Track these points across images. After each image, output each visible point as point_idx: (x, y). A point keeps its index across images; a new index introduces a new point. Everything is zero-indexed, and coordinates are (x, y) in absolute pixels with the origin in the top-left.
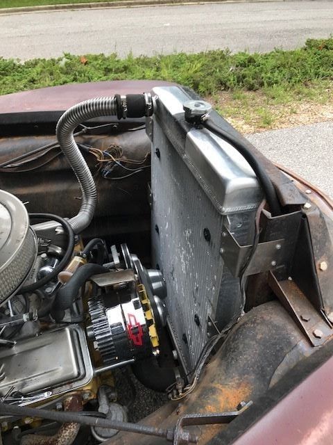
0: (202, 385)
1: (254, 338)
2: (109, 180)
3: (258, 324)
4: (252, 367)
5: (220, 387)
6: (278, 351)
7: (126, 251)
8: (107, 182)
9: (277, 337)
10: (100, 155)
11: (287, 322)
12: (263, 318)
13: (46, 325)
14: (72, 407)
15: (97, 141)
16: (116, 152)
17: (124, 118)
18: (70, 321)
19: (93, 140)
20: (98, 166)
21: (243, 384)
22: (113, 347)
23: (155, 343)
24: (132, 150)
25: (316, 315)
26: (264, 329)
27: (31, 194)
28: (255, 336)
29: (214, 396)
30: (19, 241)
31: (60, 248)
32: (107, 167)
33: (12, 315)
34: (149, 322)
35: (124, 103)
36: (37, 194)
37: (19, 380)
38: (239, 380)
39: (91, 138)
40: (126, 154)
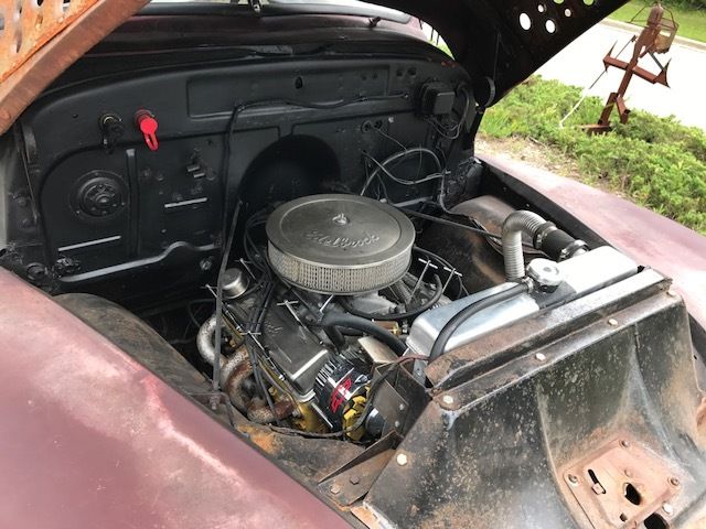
35: (543, 234)
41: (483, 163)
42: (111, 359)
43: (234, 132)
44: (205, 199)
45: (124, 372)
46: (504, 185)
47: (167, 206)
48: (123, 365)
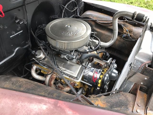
0: (97, 98)
1: (119, 98)
2: (123, 39)
3: (124, 96)
4: (111, 103)
5: (99, 100)
6: (122, 105)
7: (114, 61)
8: (122, 39)
9: (125, 102)
10: (125, 30)
11: (132, 101)
12: (126, 95)
13: (79, 63)
14: (71, 84)
15: (128, 26)
16: (130, 31)
17: (134, 20)
18: (84, 65)
19: (126, 25)
20: (123, 33)
21: (105, 104)
22: (87, 77)
23: (99, 85)
24: (136, 33)
25: (144, 107)
26: (124, 98)
27: (100, 32)
28: (119, 97)
29: (96, 101)
30: (83, 38)
31: (94, 48)
32: (125, 34)
33: (72, 55)
34: (100, 78)
35: (136, 15)
36: (101, 33)
37: (64, 69)
38: (105, 103)
39: (126, 24)
40: (133, 33)
41: (84, 2)
42: (40, 102)
43: (27, 4)
44: (22, 31)
45: (49, 105)
46: (93, 6)
47: (11, 37)
48: (46, 102)
